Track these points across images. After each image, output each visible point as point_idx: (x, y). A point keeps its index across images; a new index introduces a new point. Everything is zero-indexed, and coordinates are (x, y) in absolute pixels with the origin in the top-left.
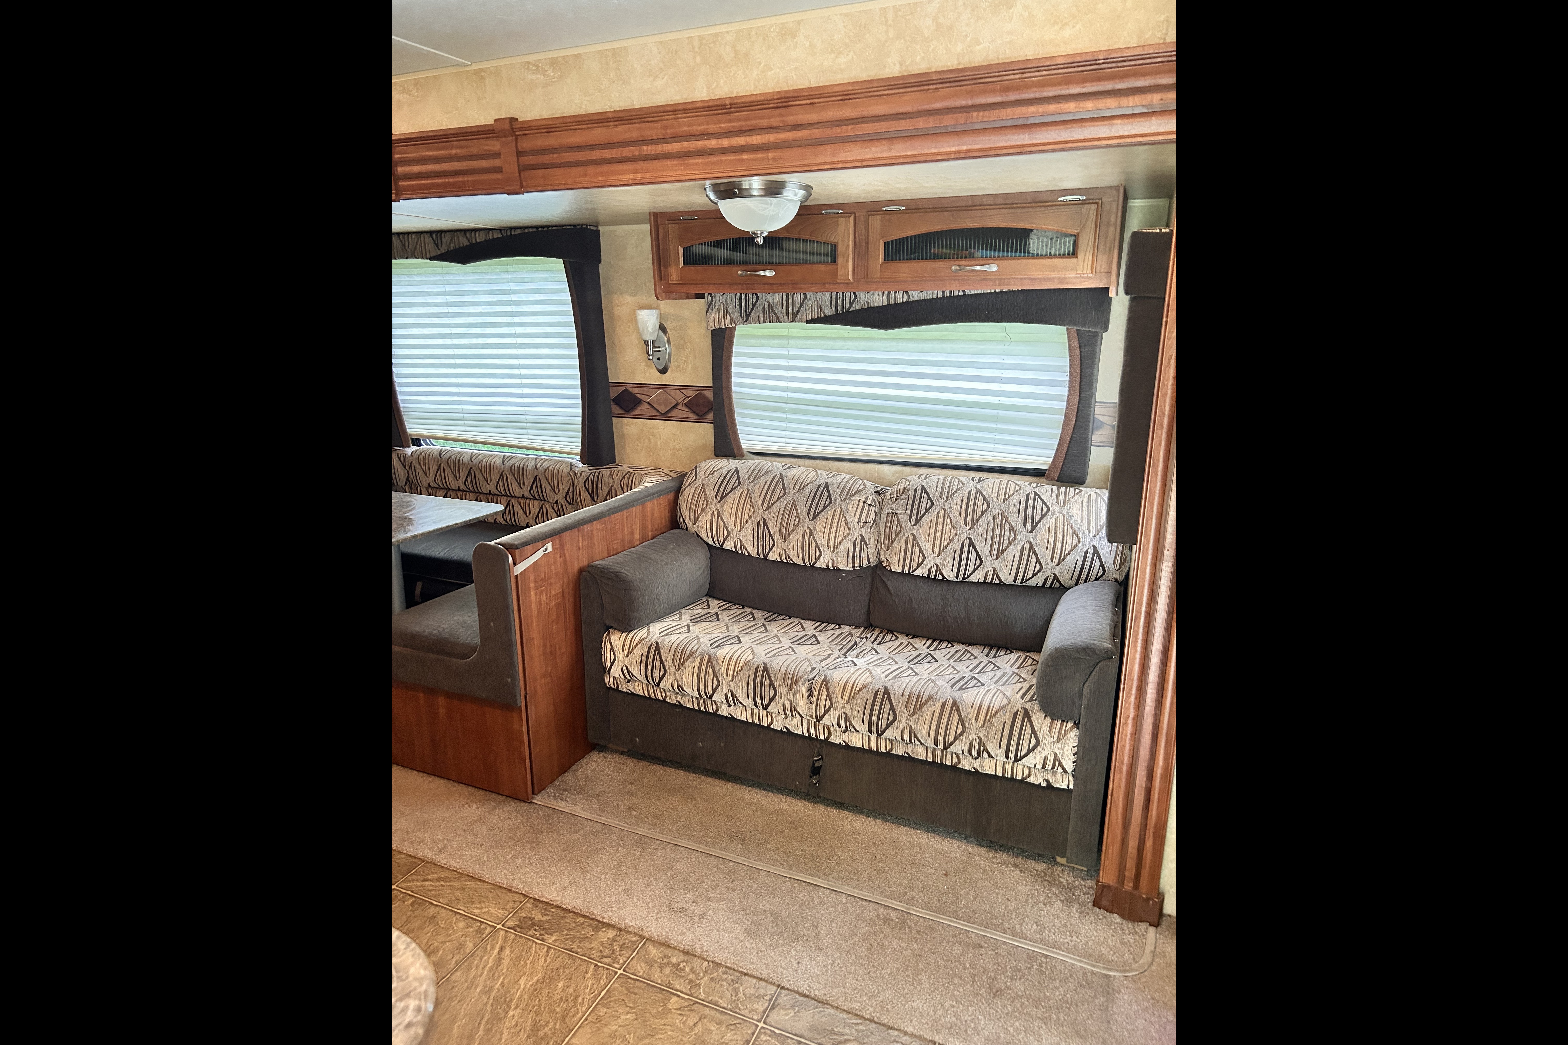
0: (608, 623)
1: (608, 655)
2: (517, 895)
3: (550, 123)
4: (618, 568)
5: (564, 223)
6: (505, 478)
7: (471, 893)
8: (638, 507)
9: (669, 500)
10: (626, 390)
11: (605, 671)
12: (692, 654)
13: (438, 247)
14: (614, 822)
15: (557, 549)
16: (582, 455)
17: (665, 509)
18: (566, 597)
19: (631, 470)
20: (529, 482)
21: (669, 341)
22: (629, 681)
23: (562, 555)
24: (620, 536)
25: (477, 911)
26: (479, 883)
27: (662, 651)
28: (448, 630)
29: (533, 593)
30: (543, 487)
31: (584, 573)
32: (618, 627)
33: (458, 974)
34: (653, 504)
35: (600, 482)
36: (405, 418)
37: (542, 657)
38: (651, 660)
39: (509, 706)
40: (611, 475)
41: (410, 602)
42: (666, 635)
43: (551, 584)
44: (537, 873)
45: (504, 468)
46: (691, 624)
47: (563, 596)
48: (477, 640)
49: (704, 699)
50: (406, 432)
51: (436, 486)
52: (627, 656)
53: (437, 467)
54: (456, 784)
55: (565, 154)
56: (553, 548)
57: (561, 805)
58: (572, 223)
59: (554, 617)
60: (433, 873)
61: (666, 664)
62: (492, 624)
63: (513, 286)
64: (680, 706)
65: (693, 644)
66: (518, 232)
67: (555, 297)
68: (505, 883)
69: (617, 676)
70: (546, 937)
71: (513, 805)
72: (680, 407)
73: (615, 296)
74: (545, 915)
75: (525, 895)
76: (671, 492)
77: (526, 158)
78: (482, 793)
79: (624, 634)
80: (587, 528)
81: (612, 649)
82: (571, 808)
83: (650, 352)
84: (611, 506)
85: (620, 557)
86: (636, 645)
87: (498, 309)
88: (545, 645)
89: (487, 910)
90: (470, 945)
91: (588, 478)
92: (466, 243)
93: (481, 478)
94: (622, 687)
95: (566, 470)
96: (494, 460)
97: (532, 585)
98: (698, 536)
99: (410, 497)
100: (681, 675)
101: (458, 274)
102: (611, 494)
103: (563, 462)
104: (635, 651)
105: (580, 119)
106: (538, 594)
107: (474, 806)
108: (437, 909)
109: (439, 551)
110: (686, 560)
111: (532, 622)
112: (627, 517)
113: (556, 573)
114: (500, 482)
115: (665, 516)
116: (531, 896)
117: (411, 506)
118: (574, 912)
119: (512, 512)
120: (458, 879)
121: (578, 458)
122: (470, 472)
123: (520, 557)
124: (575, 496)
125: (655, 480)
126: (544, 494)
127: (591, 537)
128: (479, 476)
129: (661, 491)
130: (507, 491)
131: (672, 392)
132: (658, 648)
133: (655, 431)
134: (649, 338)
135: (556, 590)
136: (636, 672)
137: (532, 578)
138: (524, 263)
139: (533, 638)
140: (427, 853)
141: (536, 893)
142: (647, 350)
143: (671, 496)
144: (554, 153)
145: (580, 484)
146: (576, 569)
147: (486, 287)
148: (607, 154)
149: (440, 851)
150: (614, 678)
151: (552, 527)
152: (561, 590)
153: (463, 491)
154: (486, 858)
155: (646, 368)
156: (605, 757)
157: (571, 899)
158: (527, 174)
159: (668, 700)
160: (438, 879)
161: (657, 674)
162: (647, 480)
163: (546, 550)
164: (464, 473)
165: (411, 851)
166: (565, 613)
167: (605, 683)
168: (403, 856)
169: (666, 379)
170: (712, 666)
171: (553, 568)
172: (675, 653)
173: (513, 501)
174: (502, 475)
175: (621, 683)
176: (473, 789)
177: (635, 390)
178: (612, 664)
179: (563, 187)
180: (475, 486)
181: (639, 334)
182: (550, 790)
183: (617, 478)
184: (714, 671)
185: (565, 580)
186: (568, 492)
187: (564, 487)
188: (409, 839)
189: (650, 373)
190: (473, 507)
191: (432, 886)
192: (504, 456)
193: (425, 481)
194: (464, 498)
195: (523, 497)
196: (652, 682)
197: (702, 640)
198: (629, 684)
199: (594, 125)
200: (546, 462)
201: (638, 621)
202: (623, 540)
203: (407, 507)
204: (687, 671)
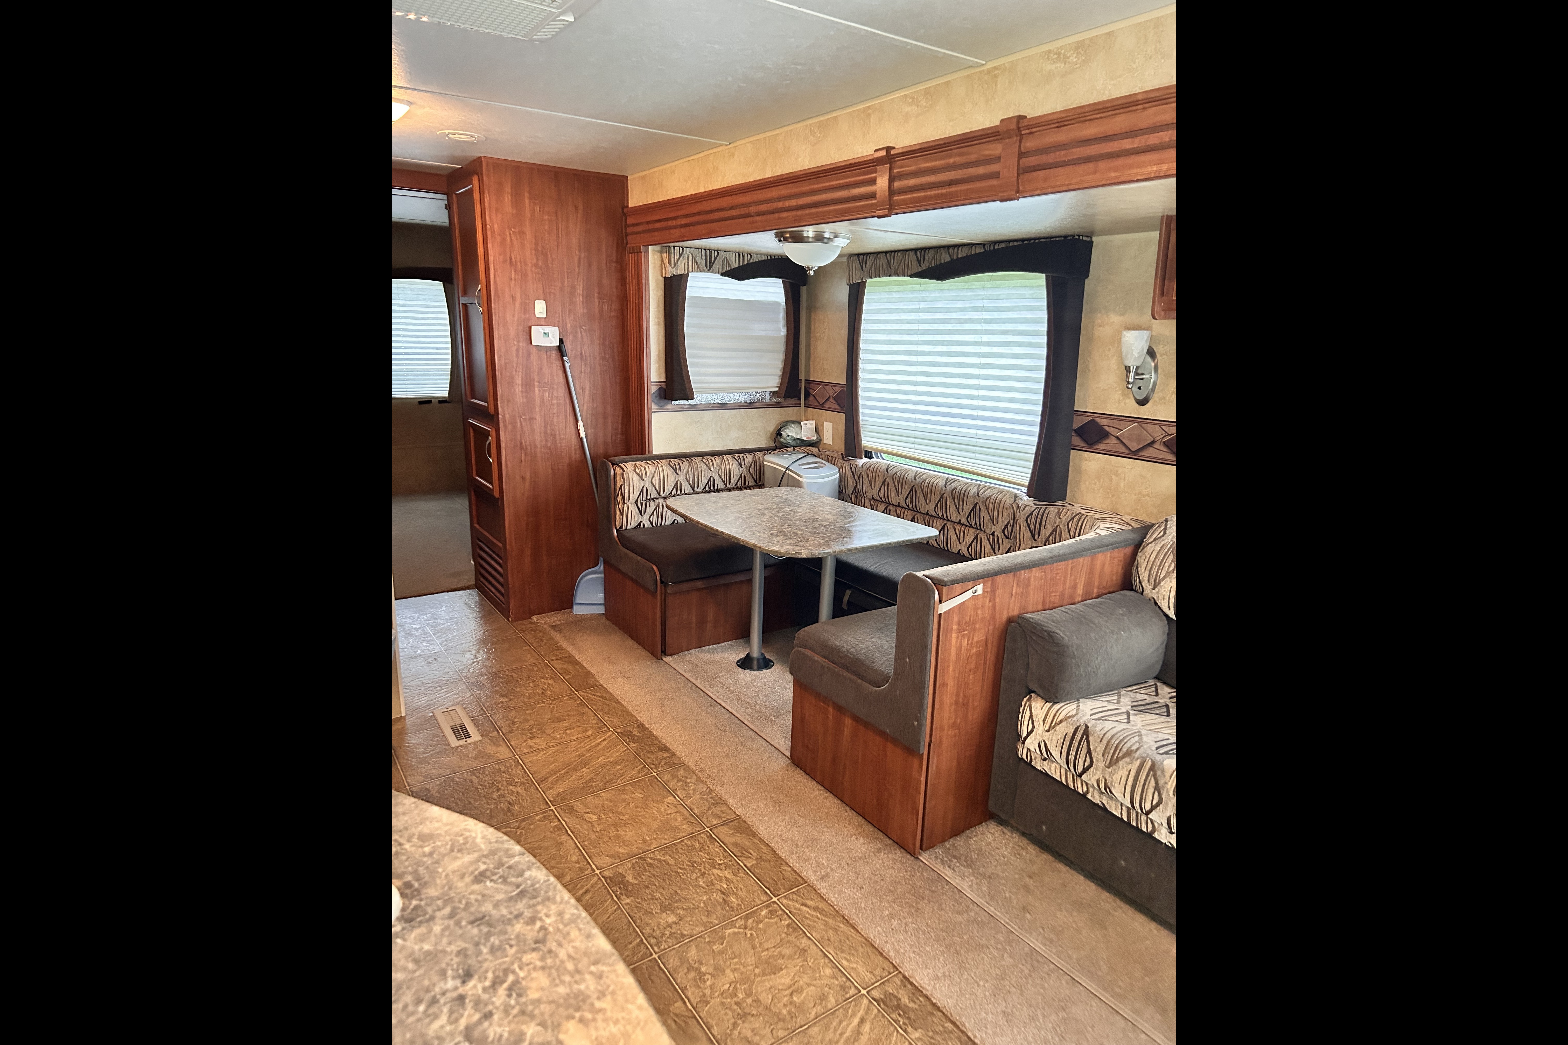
0: (1032, 686)
1: (1026, 723)
2: (887, 962)
3: (1064, 115)
4: (1052, 627)
5: (1054, 234)
6: (944, 501)
7: (843, 938)
8: (1086, 558)
9: (1125, 554)
10: (1093, 421)
11: (1018, 738)
12: (1129, 753)
13: (919, 263)
14: (1004, 919)
15: (987, 592)
16: (1030, 487)
17: (1118, 565)
18: (989, 645)
19: (1083, 512)
20: (967, 508)
21: (1156, 368)
22: (1045, 760)
23: (992, 600)
24: (1060, 588)
25: (844, 962)
26: (852, 931)
27: (1091, 738)
28: (865, 651)
29: (954, 635)
30: (982, 516)
31: (1013, 624)
32: (1041, 694)
33: (816, 1029)
34: (1106, 557)
35: (1044, 520)
36: (862, 430)
37: (953, 707)
38: (1076, 744)
39: (911, 750)
40: (1059, 514)
41: (838, 612)
42: (1099, 719)
43: (974, 630)
44: (911, 946)
45: (945, 490)
46: (1132, 712)
47: (986, 644)
48: (891, 670)
49: (1137, 813)
50: (861, 444)
51: (879, 499)
52: (1048, 731)
53: (882, 481)
54: (848, 809)
55: (1074, 150)
56: (983, 591)
57: (947, 873)
58: (1063, 233)
59: (972, 666)
60: (812, 900)
61: (1094, 755)
62: (908, 660)
63: (986, 303)
64: (1104, 809)
65: (1133, 741)
66: (1003, 245)
67: (1029, 315)
68: (877, 943)
69: (1032, 749)
70: (909, 1029)
71: (899, 854)
72: (1156, 446)
73: (1099, 315)
74: (912, 1001)
75: (895, 967)
76: (1130, 545)
77: (1027, 159)
78: (871, 828)
79: (1048, 705)
80: (1024, 574)
81: (1031, 717)
82: (957, 881)
83: (1131, 380)
84: (1056, 553)
85: (1056, 614)
86: (1061, 722)
87: (967, 327)
88: (958, 694)
89: (855, 966)
90: (832, 1001)
91: (1031, 514)
92: (948, 259)
93: (922, 497)
94: (1036, 763)
95: (1009, 501)
96: (937, 481)
97: (955, 627)
98: (1156, 604)
99: (853, 508)
100: (1111, 774)
101: (935, 290)
102: (1056, 536)
103: (1008, 492)
104: (1057, 728)
105: (1100, 107)
106: (960, 638)
107: (861, 840)
108: (809, 942)
109: (871, 565)
110: (1136, 632)
111: (948, 666)
112: (1072, 568)
113: (983, 619)
114: (939, 505)
115: (1117, 573)
116: (901, 970)
117: (852, 517)
118: (943, 1013)
119: (945, 536)
120: (834, 918)
121: (1025, 489)
122: (912, 490)
123: (947, 595)
124: (1014, 530)
125: (1111, 528)
126: (982, 523)
127: (1027, 585)
128: (920, 494)
129: (1117, 543)
130: (945, 514)
131: (1150, 427)
132: (1086, 732)
133: (1120, 470)
134: (1132, 363)
135: (979, 637)
136: (1055, 753)
137: (956, 619)
138: (1003, 278)
139: (947, 684)
140: (811, 876)
141: (908, 969)
142: (1128, 377)
143: (1129, 550)
144: (1060, 150)
145: (1022, 518)
146: (1004, 617)
147: (959, 304)
148: (1127, 144)
149: (822, 878)
150: (1028, 750)
151: (986, 567)
152: (984, 637)
153: (903, 508)
154: (863, 905)
155: (1121, 398)
156: (1003, 833)
157: (942, 995)
158: (1026, 176)
159: (1089, 796)
160: (816, 909)
161: (1081, 763)
162: (1102, 526)
163: (976, 591)
164: (906, 491)
165: (797, 866)
166: (985, 663)
167: (1017, 753)
168: (789, 869)
169: (1145, 412)
170: (1155, 776)
171: (980, 612)
172: (1107, 745)
173: (949, 525)
174: (942, 497)
175: (1035, 758)
176: (863, 821)
177: (1103, 422)
178: (1029, 734)
179: (1065, 188)
180: (914, 504)
181: (1121, 357)
182: (939, 851)
183: (1064, 519)
184: (1157, 783)
185: (991, 627)
186: (1007, 526)
187: (1004, 519)
188: (797, 853)
189: (1125, 404)
190: (908, 527)
191: (809, 914)
192: (948, 478)
193: (870, 492)
194: (902, 516)
195: (959, 522)
196: (1072, 769)
197: (1145, 739)
198: (1045, 763)
199: (1118, 111)
200: (989, 490)
201: (1068, 694)
202: (1062, 594)
203: (849, 518)
204: (1120, 773)
